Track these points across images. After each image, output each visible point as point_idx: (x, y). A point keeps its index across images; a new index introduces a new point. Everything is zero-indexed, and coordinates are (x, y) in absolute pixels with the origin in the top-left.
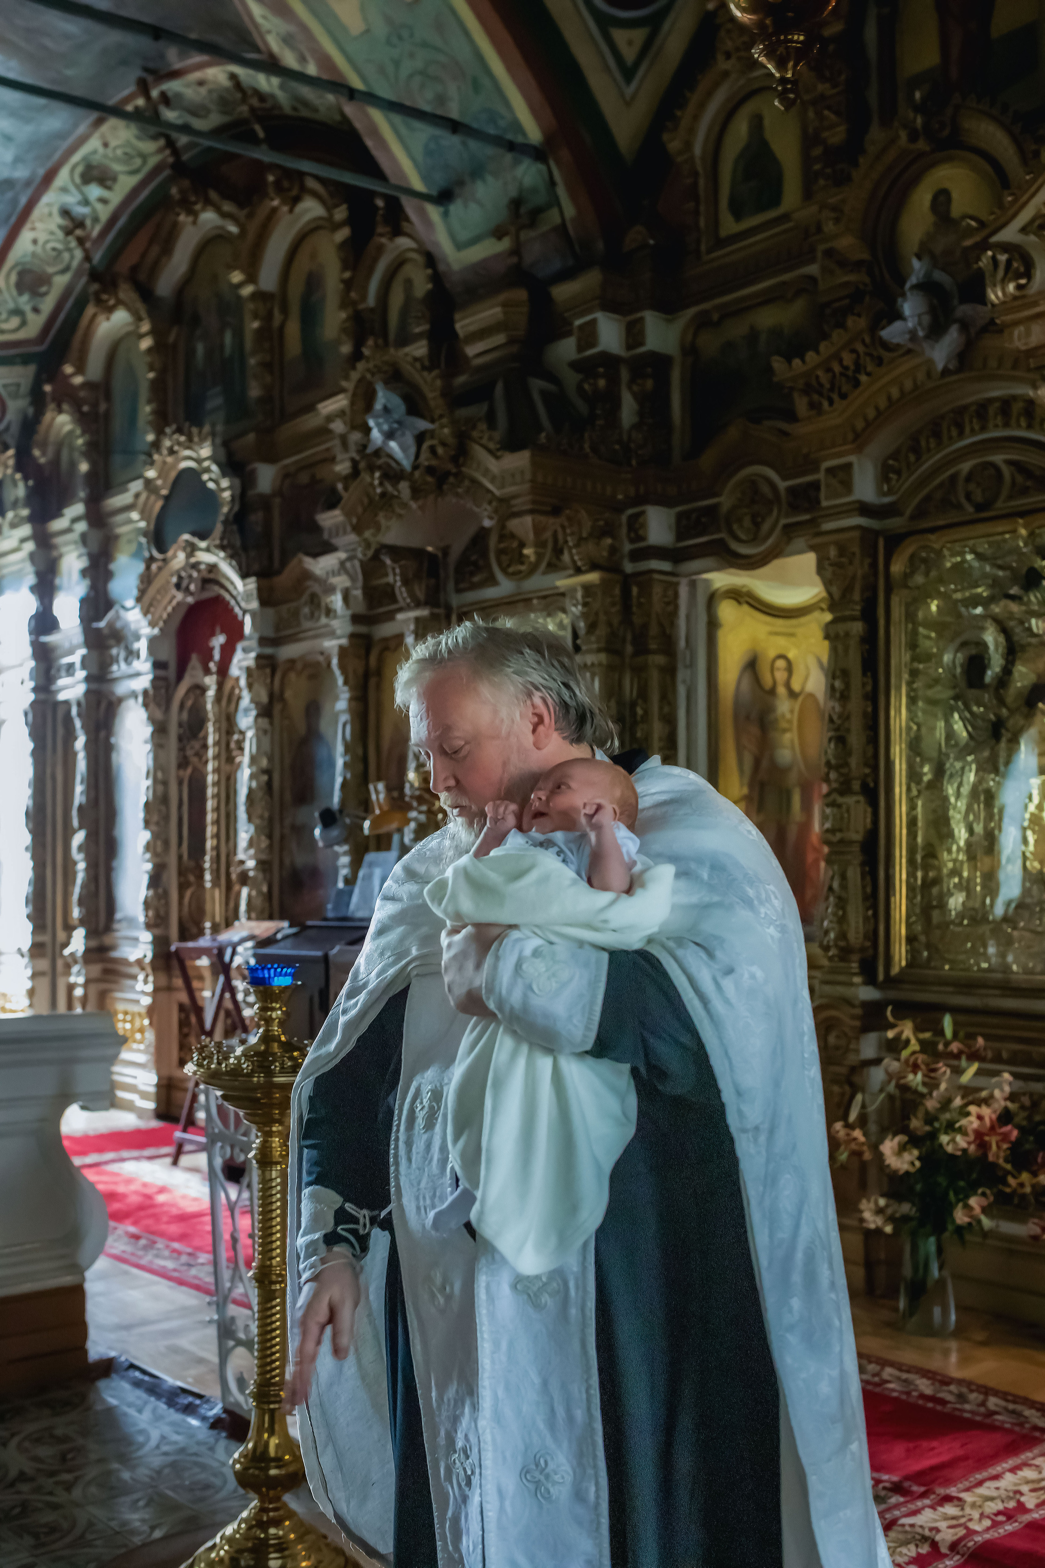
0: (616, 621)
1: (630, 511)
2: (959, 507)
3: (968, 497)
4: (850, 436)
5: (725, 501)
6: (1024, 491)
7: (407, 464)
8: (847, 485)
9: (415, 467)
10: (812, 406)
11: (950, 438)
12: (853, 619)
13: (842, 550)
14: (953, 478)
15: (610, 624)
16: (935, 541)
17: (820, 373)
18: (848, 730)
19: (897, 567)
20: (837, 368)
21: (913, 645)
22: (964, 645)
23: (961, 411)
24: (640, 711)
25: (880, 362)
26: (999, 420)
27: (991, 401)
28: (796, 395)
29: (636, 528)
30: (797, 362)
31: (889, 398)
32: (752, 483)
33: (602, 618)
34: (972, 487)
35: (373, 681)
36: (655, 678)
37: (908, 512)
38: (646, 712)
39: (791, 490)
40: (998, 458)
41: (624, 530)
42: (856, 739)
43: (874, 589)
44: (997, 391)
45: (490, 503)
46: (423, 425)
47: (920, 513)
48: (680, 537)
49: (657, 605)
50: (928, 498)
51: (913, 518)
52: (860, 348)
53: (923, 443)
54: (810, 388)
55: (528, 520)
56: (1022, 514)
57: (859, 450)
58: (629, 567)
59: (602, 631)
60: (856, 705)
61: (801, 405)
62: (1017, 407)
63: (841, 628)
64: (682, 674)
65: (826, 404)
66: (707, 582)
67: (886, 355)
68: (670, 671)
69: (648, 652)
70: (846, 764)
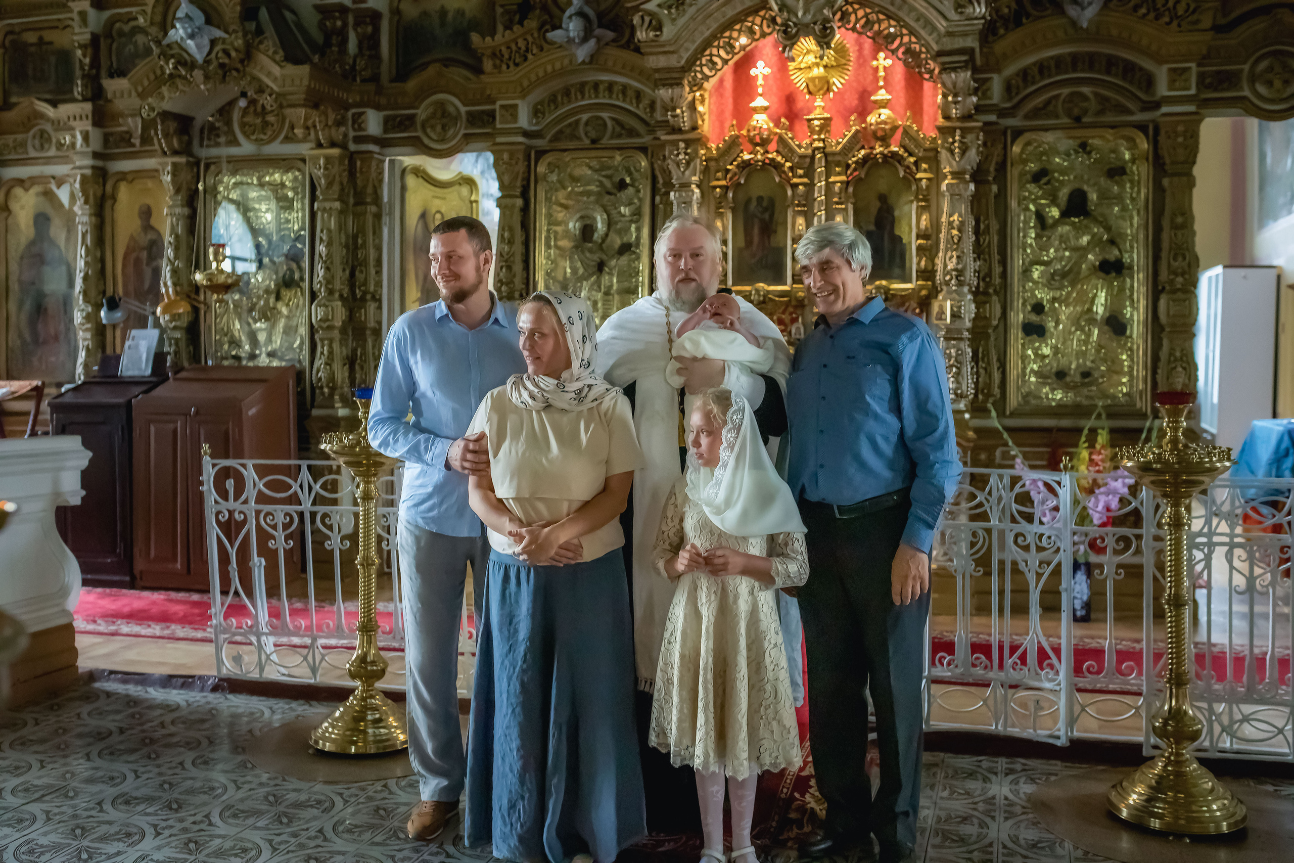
0: (345, 181)
1: (353, 111)
2: (579, 139)
3: (586, 134)
4: (519, 89)
5: (422, 113)
6: (620, 136)
7: (199, 57)
8: (515, 117)
9: (207, 62)
10: (495, 66)
11: (576, 99)
12: (516, 197)
13: (512, 155)
14: (577, 122)
15: (341, 183)
16: (567, 157)
17: (504, 49)
18: (513, 262)
19: (541, 169)
20: (514, 47)
21: (549, 215)
22: (582, 218)
23: (583, 85)
24: (360, 241)
25: (541, 49)
26: (606, 93)
27: (602, 82)
28: (485, 60)
29: (358, 122)
30: (488, 39)
31: (545, 71)
32: (441, 104)
33: (337, 178)
34: (589, 128)
35: (108, 204)
36: (370, 219)
37: (548, 138)
38: (364, 242)
39: (469, 113)
40: (605, 115)
41: (350, 122)
42: (518, 267)
43: (528, 180)
44: (605, 77)
45: (270, 95)
46: (219, 33)
47: (556, 138)
48: (386, 131)
49: (373, 175)
50: (561, 132)
51: (551, 141)
52: (530, 39)
53: (559, 98)
54: (496, 55)
55: (302, 111)
56: (619, 149)
57: (523, 97)
58: (352, 147)
59: (336, 188)
60: (518, 248)
61: (488, 65)
62: (616, 89)
63: (508, 201)
64: (385, 219)
65: (504, 67)
66: (401, 162)
67: (546, 46)
68: (378, 217)
69: (364, 203)
70: (512, 282)
